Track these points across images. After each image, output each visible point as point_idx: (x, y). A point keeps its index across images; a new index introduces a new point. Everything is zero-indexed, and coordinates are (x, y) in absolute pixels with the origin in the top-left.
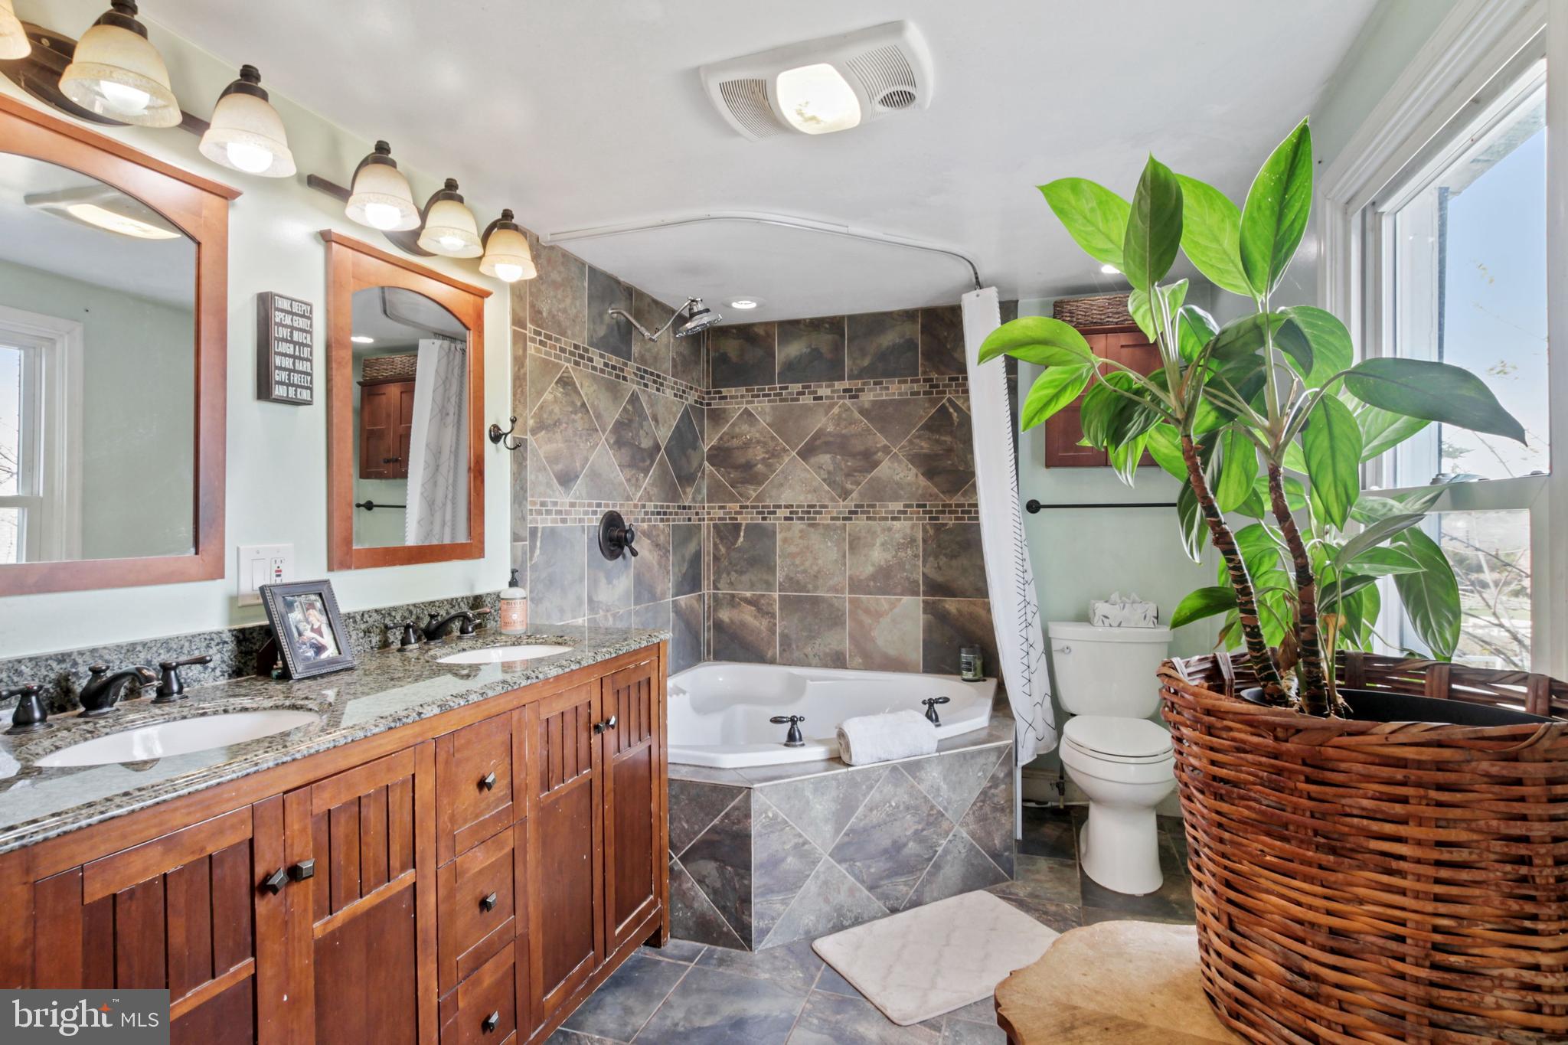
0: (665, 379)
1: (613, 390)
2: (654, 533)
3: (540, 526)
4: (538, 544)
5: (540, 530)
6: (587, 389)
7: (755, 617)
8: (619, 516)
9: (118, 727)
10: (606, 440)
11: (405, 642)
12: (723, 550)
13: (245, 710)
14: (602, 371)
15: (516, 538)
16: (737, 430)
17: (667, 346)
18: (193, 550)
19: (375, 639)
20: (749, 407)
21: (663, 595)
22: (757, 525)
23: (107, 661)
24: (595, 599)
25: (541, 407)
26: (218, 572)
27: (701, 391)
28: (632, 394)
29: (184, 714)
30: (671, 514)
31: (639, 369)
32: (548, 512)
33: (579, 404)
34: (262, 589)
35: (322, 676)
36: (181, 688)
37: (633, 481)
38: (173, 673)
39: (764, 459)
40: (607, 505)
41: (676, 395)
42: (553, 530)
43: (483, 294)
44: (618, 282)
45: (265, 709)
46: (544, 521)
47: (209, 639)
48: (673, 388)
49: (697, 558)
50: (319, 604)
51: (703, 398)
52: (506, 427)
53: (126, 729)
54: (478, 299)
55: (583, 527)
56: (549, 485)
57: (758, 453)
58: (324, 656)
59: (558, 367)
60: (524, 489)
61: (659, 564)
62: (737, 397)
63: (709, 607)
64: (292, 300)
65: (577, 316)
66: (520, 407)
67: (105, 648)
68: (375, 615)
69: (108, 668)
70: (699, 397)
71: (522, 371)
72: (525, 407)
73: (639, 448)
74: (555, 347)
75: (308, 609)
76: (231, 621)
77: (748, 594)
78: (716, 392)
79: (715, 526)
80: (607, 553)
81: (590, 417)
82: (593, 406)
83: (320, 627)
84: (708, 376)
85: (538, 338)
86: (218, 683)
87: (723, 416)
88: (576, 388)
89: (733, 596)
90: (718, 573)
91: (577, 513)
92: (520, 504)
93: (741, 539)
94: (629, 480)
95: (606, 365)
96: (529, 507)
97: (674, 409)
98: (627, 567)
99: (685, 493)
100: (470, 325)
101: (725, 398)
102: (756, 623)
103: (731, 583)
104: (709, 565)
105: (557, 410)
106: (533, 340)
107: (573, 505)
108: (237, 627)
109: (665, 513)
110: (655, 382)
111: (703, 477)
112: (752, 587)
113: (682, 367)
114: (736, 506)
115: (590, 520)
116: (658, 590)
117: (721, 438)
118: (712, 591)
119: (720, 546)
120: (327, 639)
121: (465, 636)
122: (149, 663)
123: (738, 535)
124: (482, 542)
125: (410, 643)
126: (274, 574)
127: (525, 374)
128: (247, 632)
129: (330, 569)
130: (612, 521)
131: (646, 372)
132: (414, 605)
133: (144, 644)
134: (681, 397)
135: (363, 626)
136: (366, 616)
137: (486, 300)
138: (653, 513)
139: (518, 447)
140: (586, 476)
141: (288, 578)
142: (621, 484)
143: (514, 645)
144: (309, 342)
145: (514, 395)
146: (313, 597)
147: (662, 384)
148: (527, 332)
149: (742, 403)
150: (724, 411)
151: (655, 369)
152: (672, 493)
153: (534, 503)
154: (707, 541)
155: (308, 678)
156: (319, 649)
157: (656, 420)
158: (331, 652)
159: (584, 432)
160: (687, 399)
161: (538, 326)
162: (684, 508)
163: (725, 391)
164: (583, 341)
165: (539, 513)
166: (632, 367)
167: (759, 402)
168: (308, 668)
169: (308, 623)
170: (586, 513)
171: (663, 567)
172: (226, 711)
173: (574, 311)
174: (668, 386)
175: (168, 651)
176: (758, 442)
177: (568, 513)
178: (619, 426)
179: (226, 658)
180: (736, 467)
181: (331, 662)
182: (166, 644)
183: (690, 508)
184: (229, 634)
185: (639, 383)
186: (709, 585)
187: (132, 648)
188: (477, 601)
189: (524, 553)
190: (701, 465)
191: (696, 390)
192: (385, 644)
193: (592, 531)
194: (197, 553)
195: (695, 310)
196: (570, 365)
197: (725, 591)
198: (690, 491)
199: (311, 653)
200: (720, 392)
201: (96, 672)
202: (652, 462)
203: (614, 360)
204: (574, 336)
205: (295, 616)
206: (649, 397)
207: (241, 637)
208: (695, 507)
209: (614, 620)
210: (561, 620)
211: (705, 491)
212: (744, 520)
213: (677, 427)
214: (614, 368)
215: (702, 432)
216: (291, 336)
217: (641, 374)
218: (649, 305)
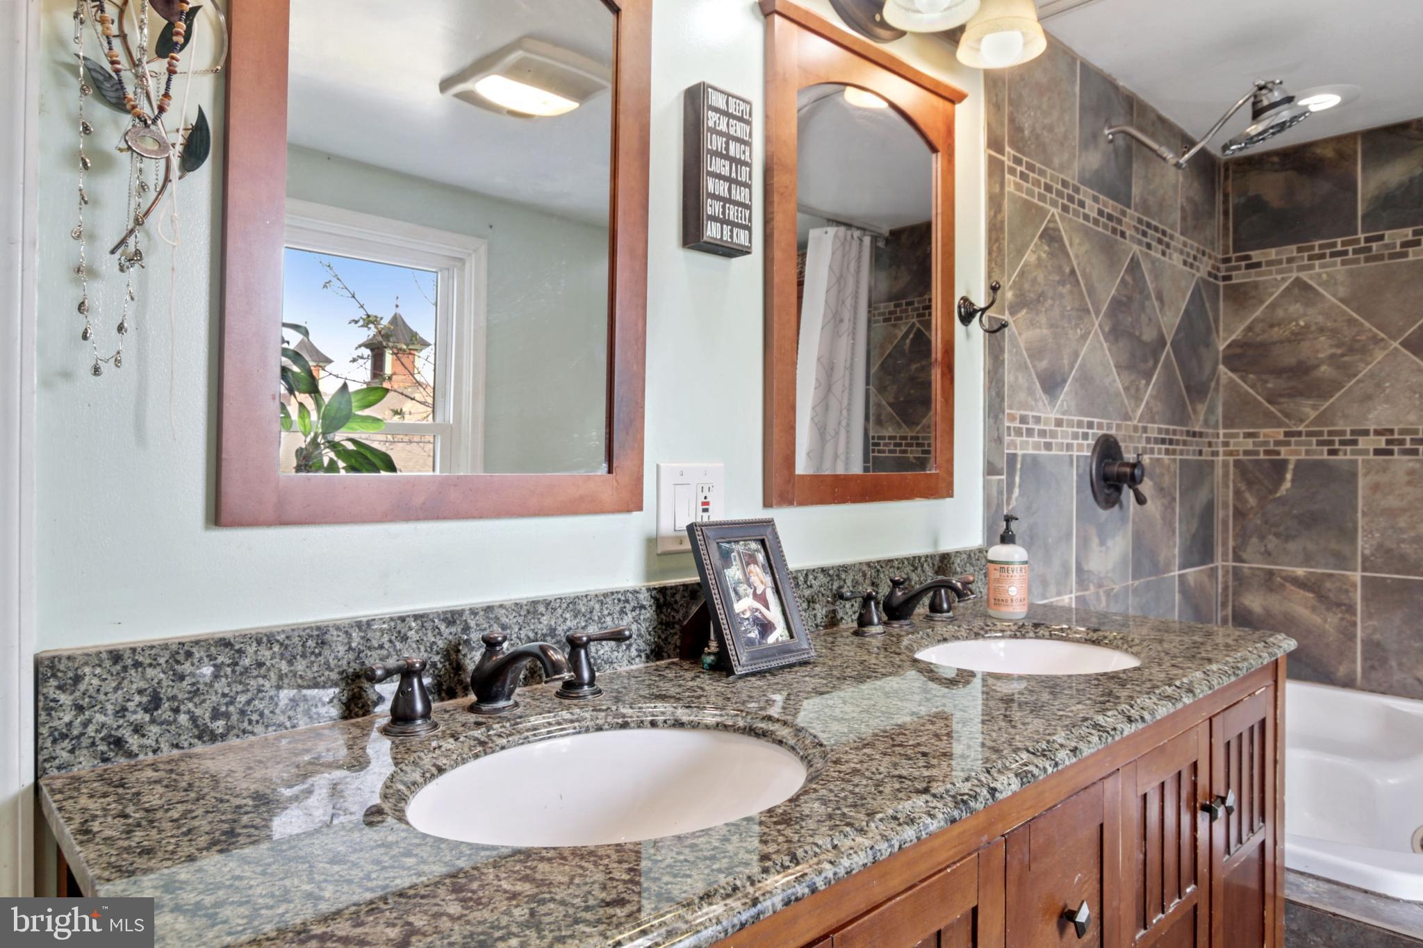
0: (1172, 237)
1: (1108, 249)
2: (1158, 471)
3: (1020, 452)
4: (1017, 479)
5: (1019, 459)
6: (1076, 248)
7: (1314, 609)
8: (1116, 443)
9: (516, 738)
10: (1100, 326)
11: (864, 621)
12: (1252, 501)
13: (678, 724)
14: (1096, 222)
15: (991, 469)
16: (1280, 313)
17: (1175, 187)
18: (605, 466)
19: (821, 611)
20: (1304, 276)
21: (1167, 568)
22: (1321, 463)
23: (504, 627)
24: (1086, 568)
25: (1022, 274)
26: (633, 502)
27: (1216, 259)
28: (1132, 259)
29: (600, 722)
30: (1178, 442)
31: (1140, 221)
32: (1030, 432)
33: (1067, 270)
34: (691, 529)
35: (771, 671)
36: (593, 677)
37: (1133, 391)
38: (583, 652)
39: (1333, 356)
40: (1100, 426)
41: (1185, 263)
42: (1035, 459)
43: (954, 98)
44: (1116, 88)
45: (707, 727)
46: (1024, 445)
47: (623, 599)
48: (1181, 252)
49: (1209, 509)
50: (761, 557)
51: (1218, 269)
52: (980, 301)
53: (526, 741)
54: (948, 104)
55: (1071, 456)
56: (1031, 392)
57: (1324, 347)
58: (771, 639)
59: (1042, 213)
60: (1000, 396)
61: (1164, 518)
62: (1280, 262)
63: (1225, 588)
64: (729, 95)
65: (1065, 137)
66: (997, 270)
67: (501, 606)
68: (821, 576)
69: (505, 639)
70: (1214, 267)
71: (999, 217)
72: (1003, 272)
73: (1139, 339)
74: (1037, 183)
75: (748, 564)
76: (649, 575)
77: (1300, 572)
78: (1239, 259)
79: (1237, 463)
80: (1101, 498)
81: (1081, 293)
82: (1084, 274)
83: (764, 592)
84: (1226, 235)
85: (1019, 169)
86: (634, 667)
87: (1253, 293)
88: (1063, 245)
89: (1271, 573)
90: (1243, 537)
91: (1065, 435)
92: (996, 418)
93: (1287, 485)
94: (1126, 389)
95: (1101, 213)
96: (1007, 424)
97: (1183, 284)
98: (1124, 520)
99: (1195, 411)
100: (939, 143)
101: (1258, 265)
102: (1317, 620)
103: (1268, 553)
104: (1225, 523)
105: (1041, 278)
106: (1012, 171)
107: (1059, 423)
108: (656, 584)
109: (1171, 442)
110: (1160, 241)
111: (1217, 389)
112: (1308, 560)
113: (1195, 219)
114: (1279, 433)
115: (1080, 447)
116: (1162, 558)
117: (1250, 328)
118: (1231, 564)
119: (1247, 495)
120: (774, 614)
121: (938, 616)
122: (552, 632)
123: (1282, 479)
124: (951, 474)
125: (871, 623)
126: (700, 508)
127: (1002, 222)
128: (669, 592)
129: (767, 504)
130: (1107, 449)
131: (1149, 225)
132: (868, 564)
133: (547, 604)
134: (1192, 266)
135: (807, 593)
136: (811, 577)
137: (958, 107)
138: (1156, 441)
139: (996, 330)
140: (1076, 380)
141: (718, 514)
142: (1118, 394)
143: (1015, 637)
144: (748, 159)
145: (990, 252)
146: (754, 545)
147: (1168, 246)
148: (1005, 159)
149: (1291, 270)
150: (1255, 285)
151: (1160, 222)
152: (1179, 414)
153: (1012, 418)
154: (1223, 488)
155: (753, 674)
156: (765, 627)
157: (1160, 298)
158: (779, 634)
159: (1074, 313)
160: (1198, 269)
161: (1018, 150)
162: (1194, 434)
163: (1256, 255)
164: (1072, 177)
165: (1019, 432)
166: (1132, 217)
167: (1322, 266)
168: (753, 658)
169: (750, 585)
170: (1075, 436)
171: (1168, 523)
172: (653, 724)
173: (1062, 129)
174: (1176, 249)
175: (575, 617)
176: (1322, 330)
177: (1053, 435)
178: (1118, 306)
179: (643, 630)
180: (1278, 372)
181: (782, 649)
182: (572, 603)
183: (1201, 435)
184: (647, 595)
185: (1140, 243)
186: (1225, 554)
187: (532, 609)
188: (944, 562)
189: (1000, 493)
190: (1215, 369)
191: (1210, 257)
192: (833, 621)
193: (1082, 463)
194: (610, 471)
195: (1265, 103)
196: (1055, 211)
197: (1254, 564)
198: (1202, 408)
199: (754, 634)
200: (1248, 258)
201: (491, 644)
202: (1156, 362)
203: (1111, 207)
204: (1062, 168)
205: (733, 573)
206: (1153, 263)
207: (662, 600)
208: (1207, 435)
209: (1107, 601)
210: (1045, 597)
211: (1220, 410)
212: (1292, 454)
213: (1186, 311)
214: (1110, 217)
215: (1216, 321)
216: (727, 149)
217: (1144, 228)
218: (1153, 124)
